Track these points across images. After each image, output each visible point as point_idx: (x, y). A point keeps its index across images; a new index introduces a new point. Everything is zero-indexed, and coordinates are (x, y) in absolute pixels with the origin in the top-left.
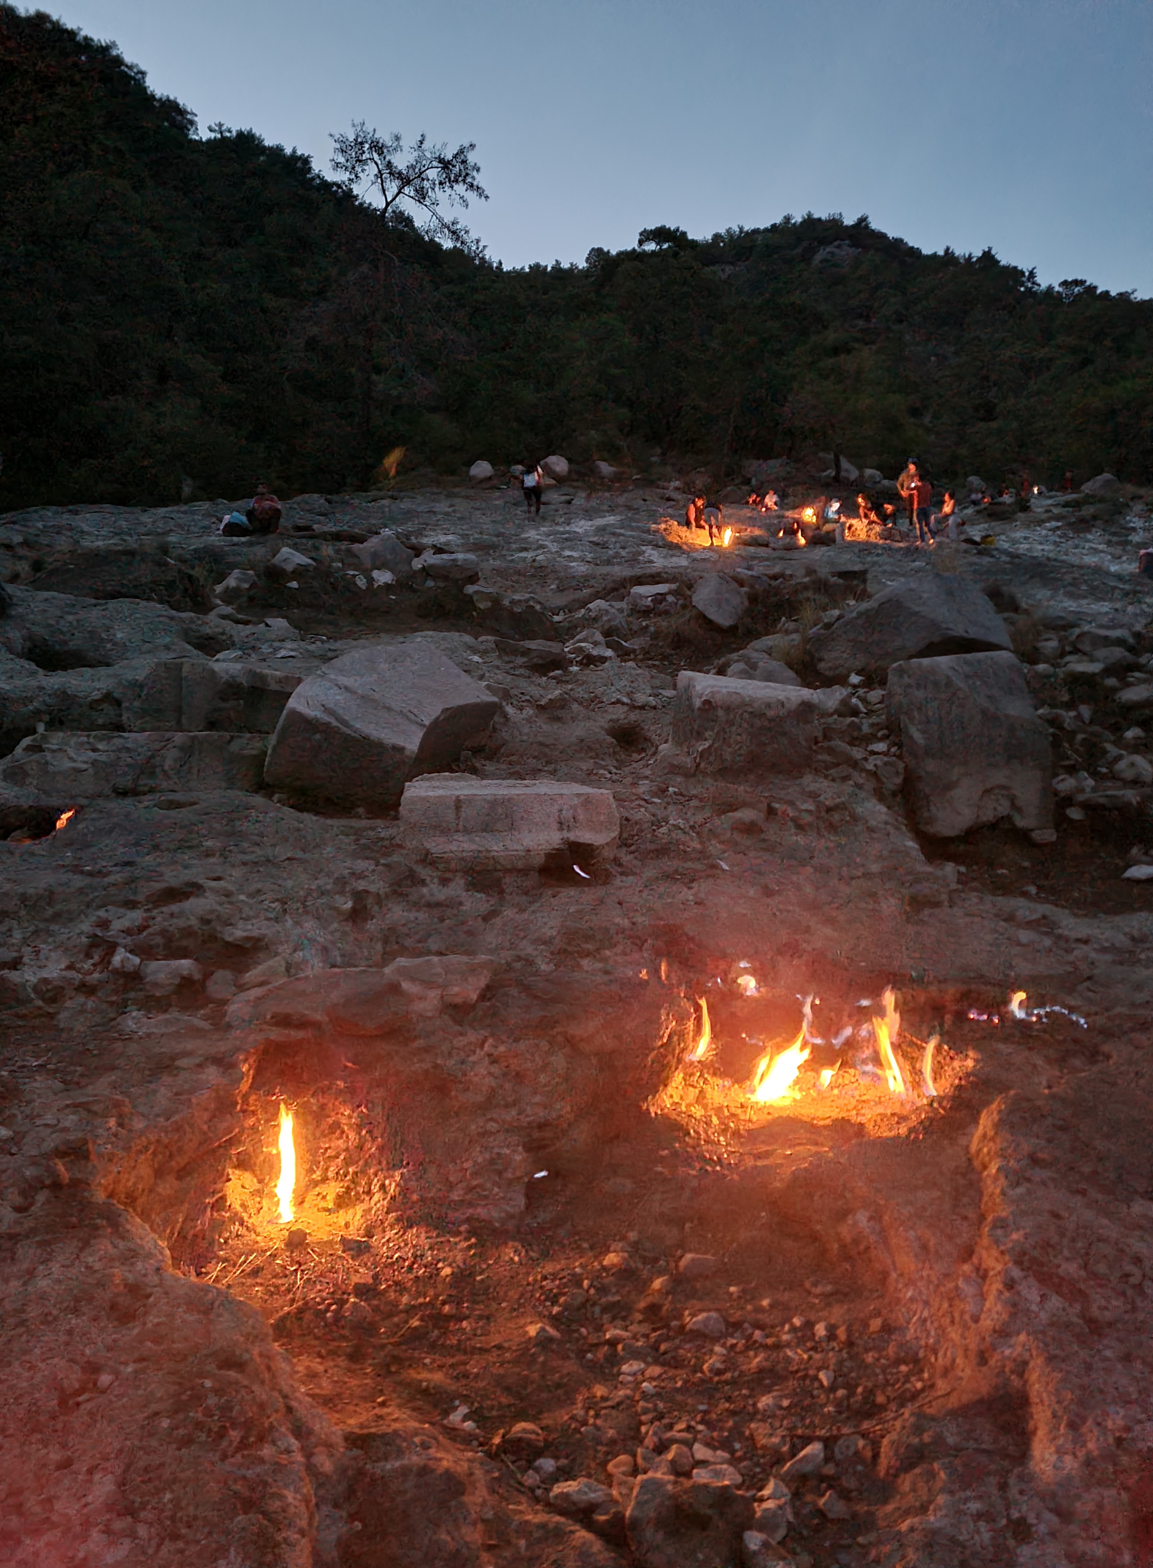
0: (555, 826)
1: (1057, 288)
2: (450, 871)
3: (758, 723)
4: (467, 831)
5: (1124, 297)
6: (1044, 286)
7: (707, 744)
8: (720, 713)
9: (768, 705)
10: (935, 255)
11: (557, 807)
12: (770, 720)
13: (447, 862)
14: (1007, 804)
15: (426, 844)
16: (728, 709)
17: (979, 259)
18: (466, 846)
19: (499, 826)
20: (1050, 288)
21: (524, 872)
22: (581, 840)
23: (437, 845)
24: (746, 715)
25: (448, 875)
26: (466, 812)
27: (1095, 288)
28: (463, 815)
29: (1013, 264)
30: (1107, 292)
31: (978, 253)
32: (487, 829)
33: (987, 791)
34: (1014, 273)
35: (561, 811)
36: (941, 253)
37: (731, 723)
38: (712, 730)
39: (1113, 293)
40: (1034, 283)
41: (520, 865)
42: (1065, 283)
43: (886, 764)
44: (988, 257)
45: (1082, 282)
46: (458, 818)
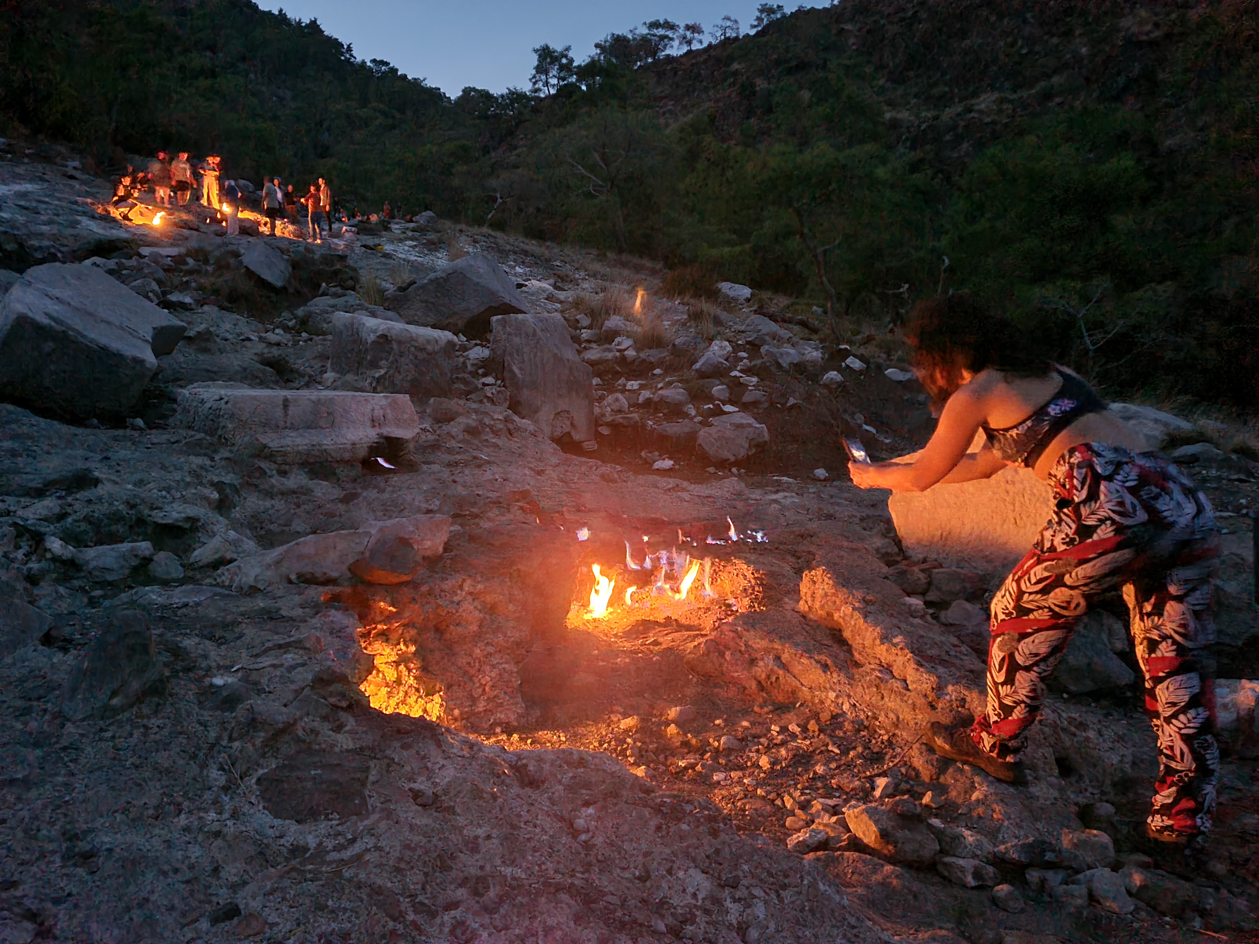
0: (368, 423)
1: (369, 64)
2: (286, 464)
3: (421, 355)
4: (293, 427)
5: (416, 83)
6: (359, 59)
7: (382, 372)
8: (395, 346)
9: (428, 342)
10: (270, 13)
11: (370, 407)
12: (429, 354)
13: (285, 454)
14: (568, 423)
15: (261, 439)
16: (400, 342)
17: (307, 25)
18: (299, 440)
19: (322, 423)
20: (364, 62)
21: (348, 463)
22: (393, 435)
23: (272, 440)
24: (412, 349)
25: (284, 467)
26: (292, 410)
27: (397, 70)
28: (290, 412)
29: (335, 36)
30: (405, 76)
31: (306, 21)
32: (311, 426)
33: (558, 414)
34: (336, 44)
35: (373, 410)
36: (277, 13)
37: (401, 354)
38: (387, 360)
39: (410, 77)
40: (351, 55)
41: (347, 456)
42: (374, 61)
43: (498, 392)
44: (313, 24)
45: (387, 64)
46: (286, 414)
